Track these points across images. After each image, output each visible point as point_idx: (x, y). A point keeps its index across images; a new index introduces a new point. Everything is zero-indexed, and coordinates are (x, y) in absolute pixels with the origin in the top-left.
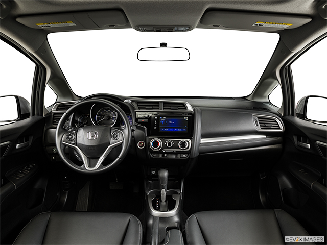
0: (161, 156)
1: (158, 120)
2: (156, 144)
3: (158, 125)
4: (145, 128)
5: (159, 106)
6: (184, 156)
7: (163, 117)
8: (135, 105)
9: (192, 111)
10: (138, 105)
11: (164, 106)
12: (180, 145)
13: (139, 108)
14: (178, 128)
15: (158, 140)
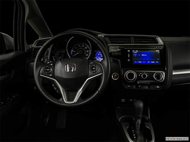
0: (134, 87)
1: (131, 53)
2: (131, 76)
3: (131, 58)
4: (119, 61)
5: (130, 40)
6: (158, 87)
7: (135, 50)
8: (107, 39)
9: (163, 44)
10: (110, 40)
11: (135, 40)
12: (155, 76)
13: (111, 42)
14: (150, 61)
15: (133, 72)
